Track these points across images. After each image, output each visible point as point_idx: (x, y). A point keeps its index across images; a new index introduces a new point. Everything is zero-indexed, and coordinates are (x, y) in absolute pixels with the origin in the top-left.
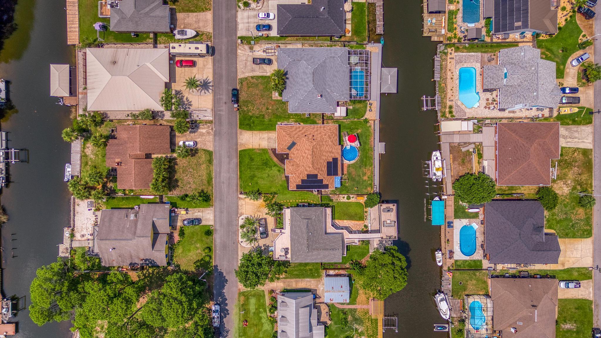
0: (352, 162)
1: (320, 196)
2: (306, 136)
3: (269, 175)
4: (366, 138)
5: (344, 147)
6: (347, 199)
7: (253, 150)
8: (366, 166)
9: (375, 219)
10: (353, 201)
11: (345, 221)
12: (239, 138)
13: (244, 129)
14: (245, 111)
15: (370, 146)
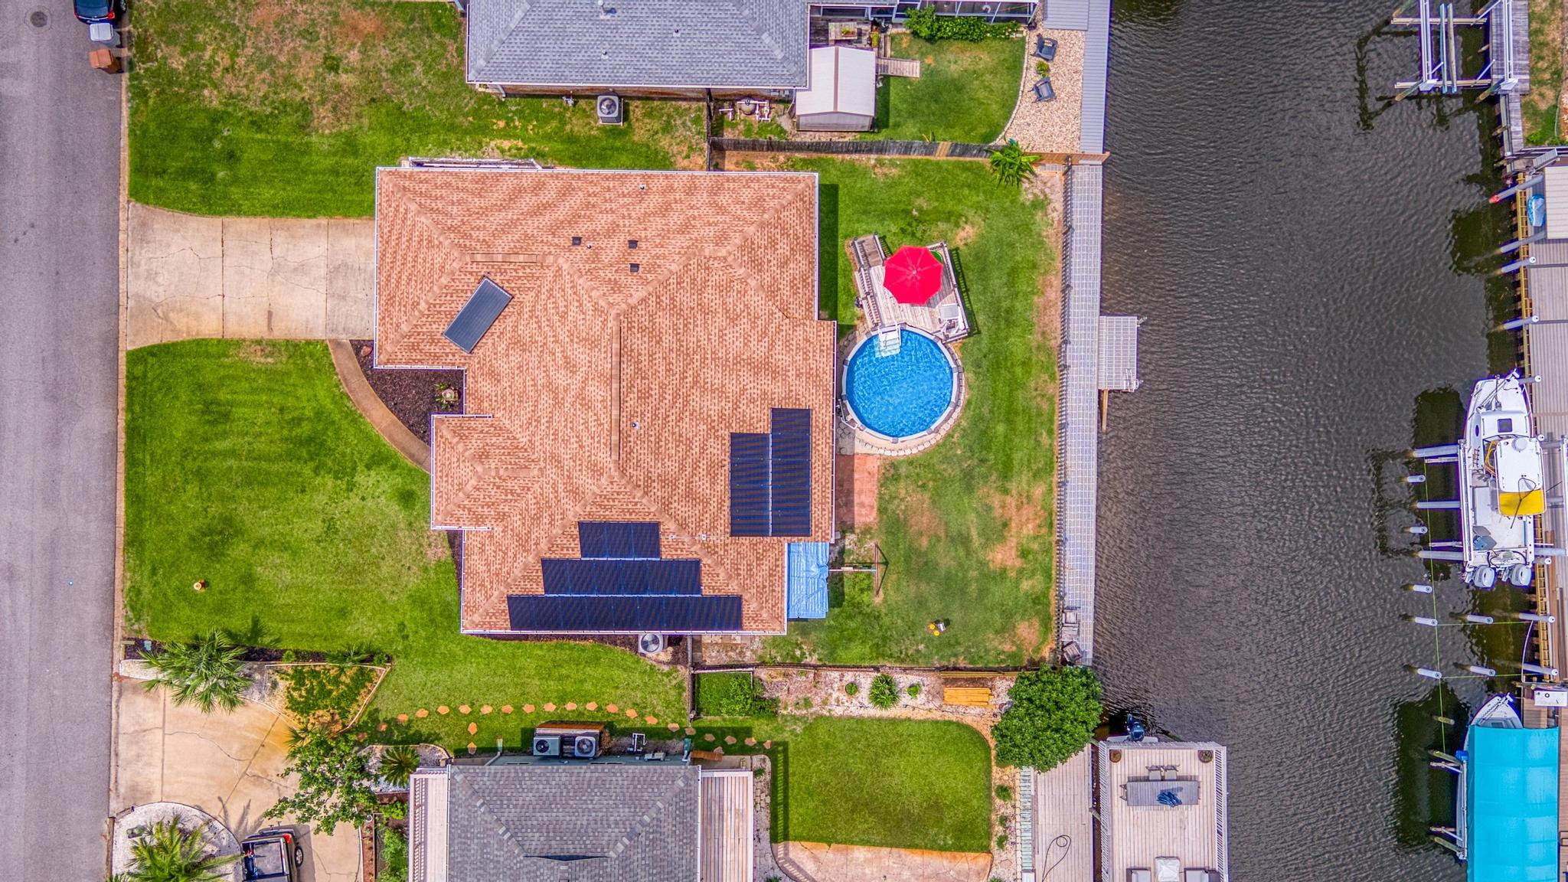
0: (914, 445)
1: (684, 672)
2: (577, 241)
3: (331, 527)
4: (1011, 283)
5: (862, 340)
6: (877, 698)
7: (225, 346)
8: (1006, 472)
9: (1063, 840)
10: (920, 715)
11: (860, 853)
12: (131, 263)
13: (162, 200)
14: (171, 78)
15: (1034, 339)
